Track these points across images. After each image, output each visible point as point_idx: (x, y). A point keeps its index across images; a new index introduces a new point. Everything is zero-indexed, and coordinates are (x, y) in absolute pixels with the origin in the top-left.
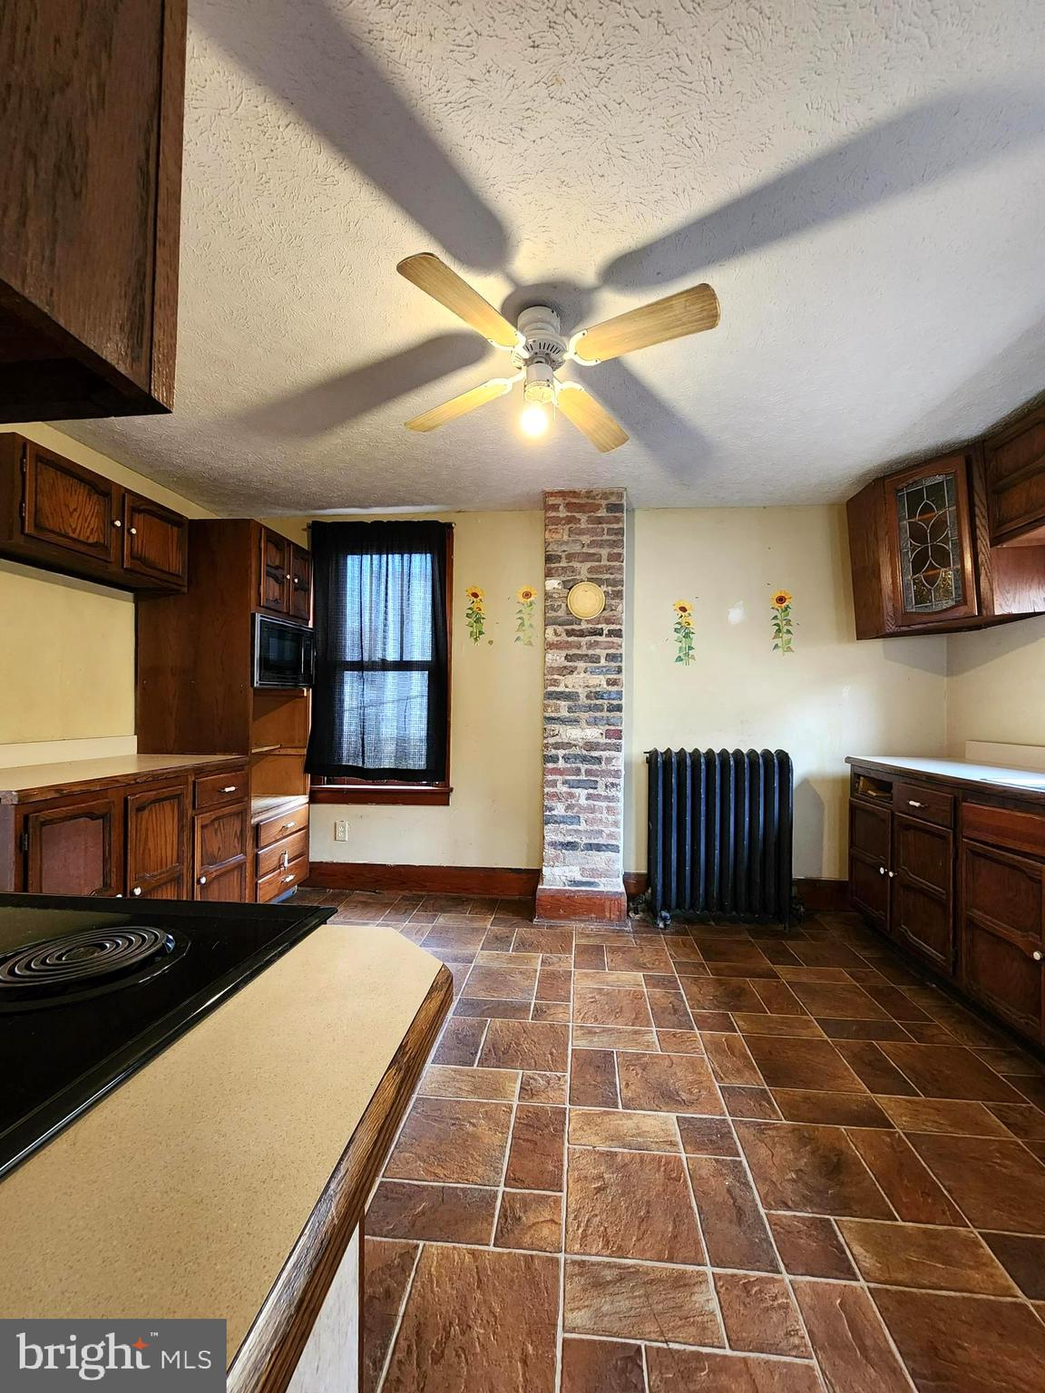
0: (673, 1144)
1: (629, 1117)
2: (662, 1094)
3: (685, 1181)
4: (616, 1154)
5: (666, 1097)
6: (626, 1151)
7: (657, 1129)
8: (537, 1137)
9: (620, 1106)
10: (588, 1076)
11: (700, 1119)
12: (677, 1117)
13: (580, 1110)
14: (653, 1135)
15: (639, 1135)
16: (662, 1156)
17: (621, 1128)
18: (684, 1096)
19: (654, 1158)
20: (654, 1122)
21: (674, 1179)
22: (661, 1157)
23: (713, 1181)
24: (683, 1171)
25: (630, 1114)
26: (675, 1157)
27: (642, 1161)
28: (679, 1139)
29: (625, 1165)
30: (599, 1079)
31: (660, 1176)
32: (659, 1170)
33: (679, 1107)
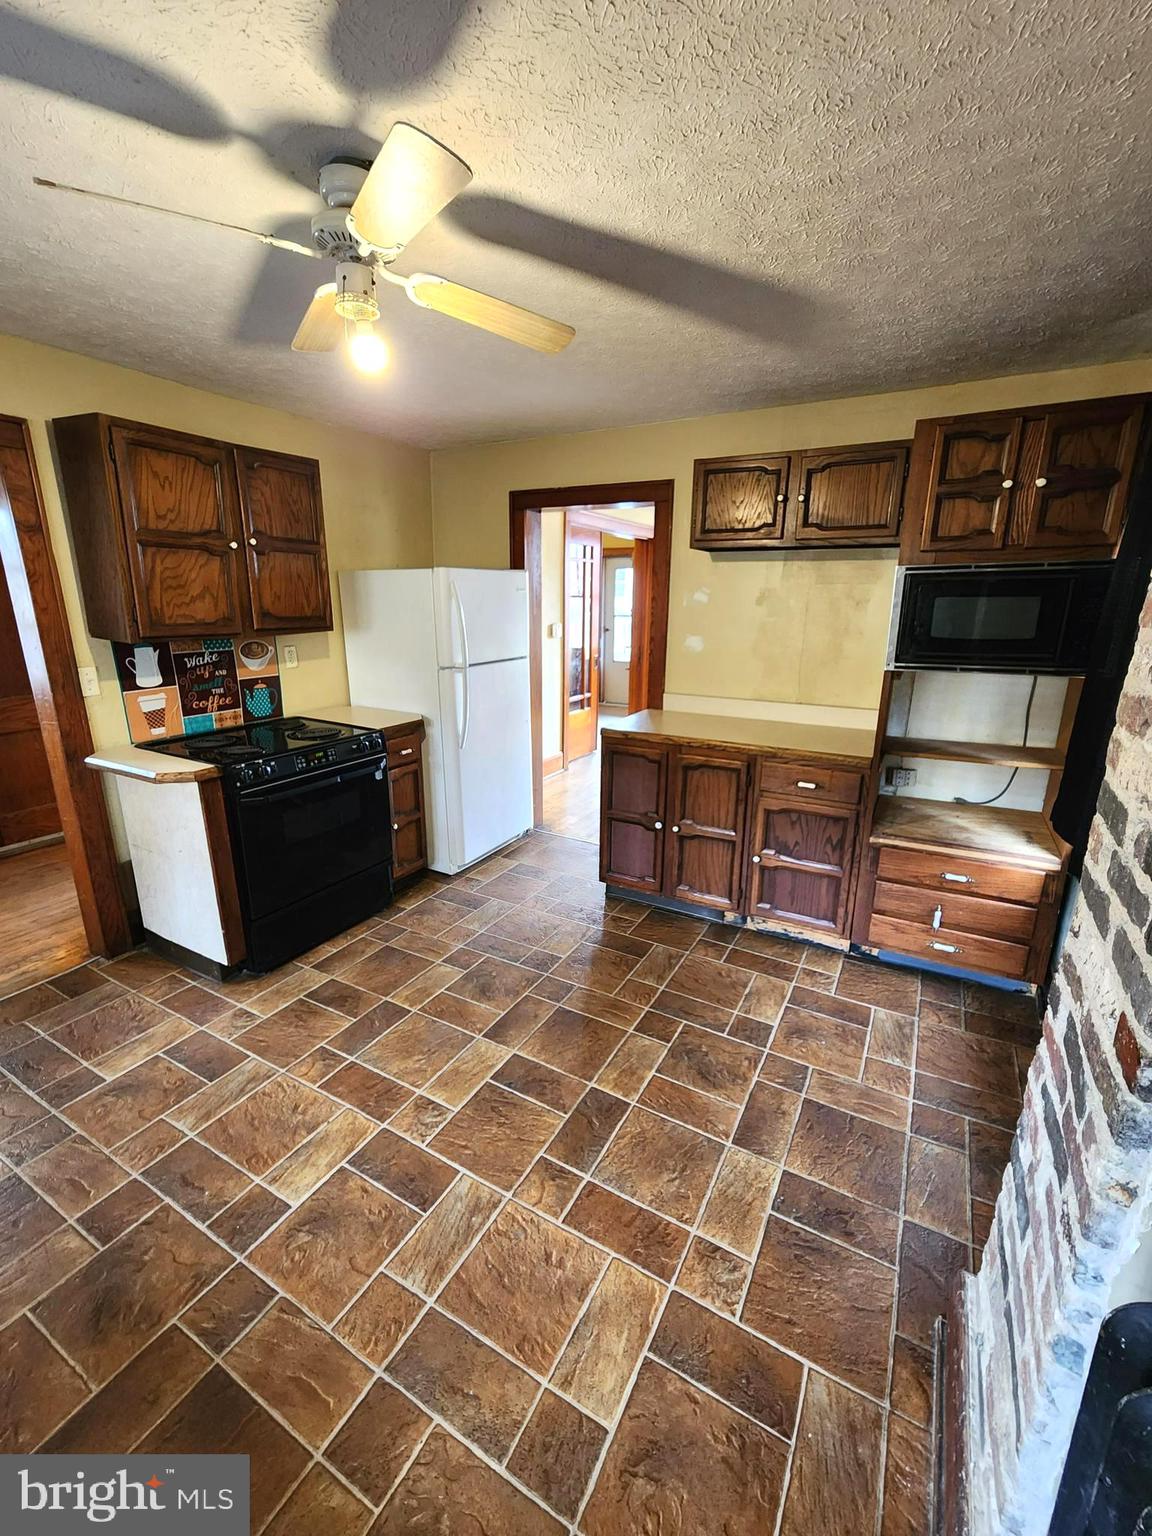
0: (274, 1180)
1: (330, 1166)
2: (323, 1215)
3: (241, 1164)
4: (309, 1133)
5: (319, 1217)
6: (305, 1141)
7: (298, 1178)
8: (372, 1091)
9: (347, 1166)
10: (406, 1162)
11: (269, 1227)
12: (290, 1207)
13: (372, 1132)
14: (295, 1172)
15: (307, 1160)
16: (274, 1164)
17: (326, 1151)
18: (303, 1238)
19: (279, 1157)
20: (306, 1181)
21: (251, 1158)
22: (274, 1162)
23: (219, 1184)
24: (249, 1170)
25: (331, 1168)
26: (263, 1173)
27: (286, 1147)
28: (272, 1189)
29: (295, 1133)
30: (394, 1169)
31: (263, 1150)
32: (268, 1152)
33: (297, 1220)
